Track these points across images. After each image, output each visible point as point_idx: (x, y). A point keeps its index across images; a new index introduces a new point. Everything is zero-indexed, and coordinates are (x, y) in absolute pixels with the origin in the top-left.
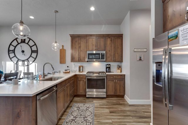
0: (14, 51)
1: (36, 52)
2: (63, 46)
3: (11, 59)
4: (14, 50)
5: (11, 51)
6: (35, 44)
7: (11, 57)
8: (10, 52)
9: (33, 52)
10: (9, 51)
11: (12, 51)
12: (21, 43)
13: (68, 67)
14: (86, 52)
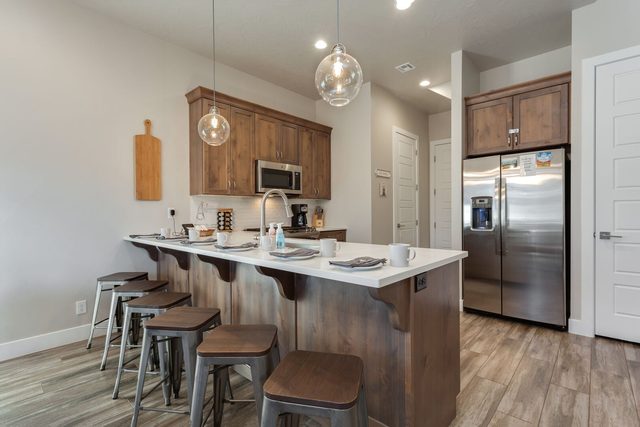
2: (148, 123)
13: (173, 213)
14: (252, 164)
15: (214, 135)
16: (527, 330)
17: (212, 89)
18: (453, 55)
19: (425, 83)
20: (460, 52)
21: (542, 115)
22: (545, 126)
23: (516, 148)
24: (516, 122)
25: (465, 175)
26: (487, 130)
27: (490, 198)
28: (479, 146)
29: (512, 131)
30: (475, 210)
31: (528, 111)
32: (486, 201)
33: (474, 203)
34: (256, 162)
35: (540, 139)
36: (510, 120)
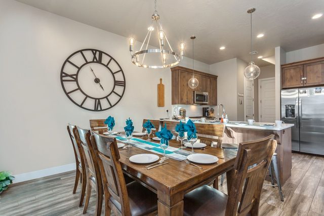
0: (75, 78)
1: (123, 84)
2: (161, 80)
3: (67, 93)
4: (77, 75)
5: (67, 75)
6: (121, 70)
8: (64, 79)
9: (116, 83)
10: (63, 75)
11: (71, 76)
12: (93, 62)
13: (167, 111)
14: (192, 93)
15: (193, 85)
16: (311, 157)
17: (192, 69)
18: (276, 48)
19: (260, 57)
20: (279, 47)
21: (317, 72)
22: (318, 77)
23: (305, 85)
24: (305, 75)
25: (282, 93)
26: (292, 78)
27: (294, 106)
28: (288, 85)
29: (303, 79)
30: (287, 110)
31: (310, 71)
32: (292, 107)
33: (286, 107)
34: (194, 92)
35: (316, 81)
36: (302, 74)
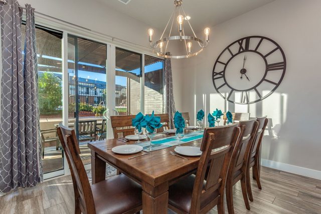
0: (223, 74)
1: (282, 66)
3: (217, 89)
4: (224, 71)
5: (217, 74)
6: (279, 48)
7: (217, 87)
8: (215, 77)
9: (270, 67)
10: (214, 74)
11: (220, 73)
12: (239, 53)
